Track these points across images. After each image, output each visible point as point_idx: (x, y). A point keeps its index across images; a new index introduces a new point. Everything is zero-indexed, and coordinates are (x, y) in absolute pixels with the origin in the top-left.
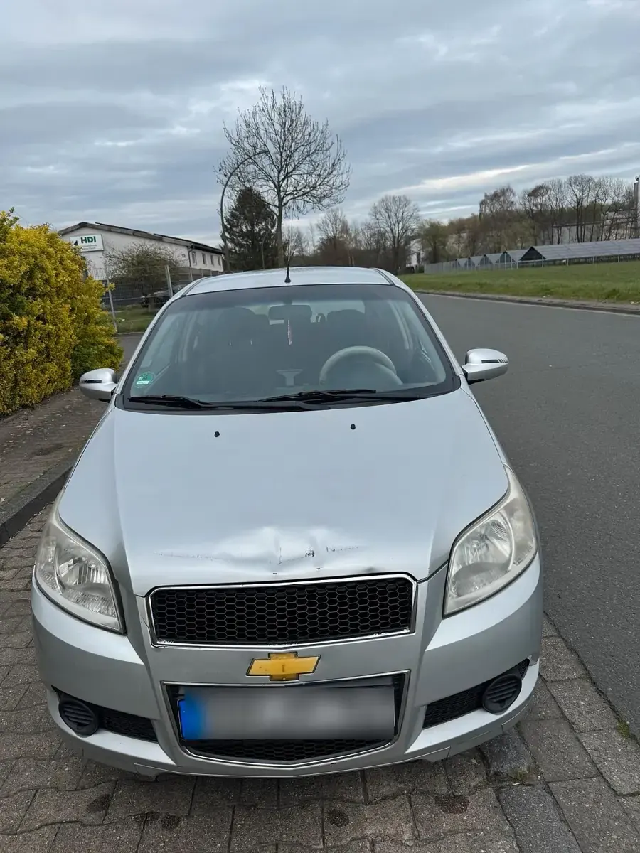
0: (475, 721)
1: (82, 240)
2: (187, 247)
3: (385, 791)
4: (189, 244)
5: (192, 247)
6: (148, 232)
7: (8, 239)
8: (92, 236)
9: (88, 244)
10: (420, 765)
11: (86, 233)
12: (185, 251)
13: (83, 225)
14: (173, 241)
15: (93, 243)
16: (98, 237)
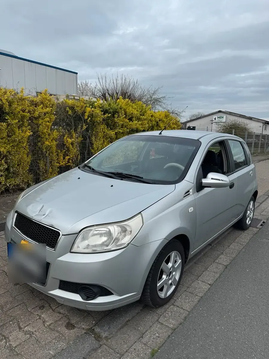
0: (76, 297)
1: (218, 117)
2: (263, 123)
3: (62, 311)
4: (264, 122)
5: (265, 123)
6: (246, 115)
7: (145, 115)
8: (222, 116)
9: (220, 119)
10: (53, 300)
11: (220, 115)
12: (261, 125)
13: (220, 112)
14: (257, 120)
15: (222, 119)
16: (225, 117)
